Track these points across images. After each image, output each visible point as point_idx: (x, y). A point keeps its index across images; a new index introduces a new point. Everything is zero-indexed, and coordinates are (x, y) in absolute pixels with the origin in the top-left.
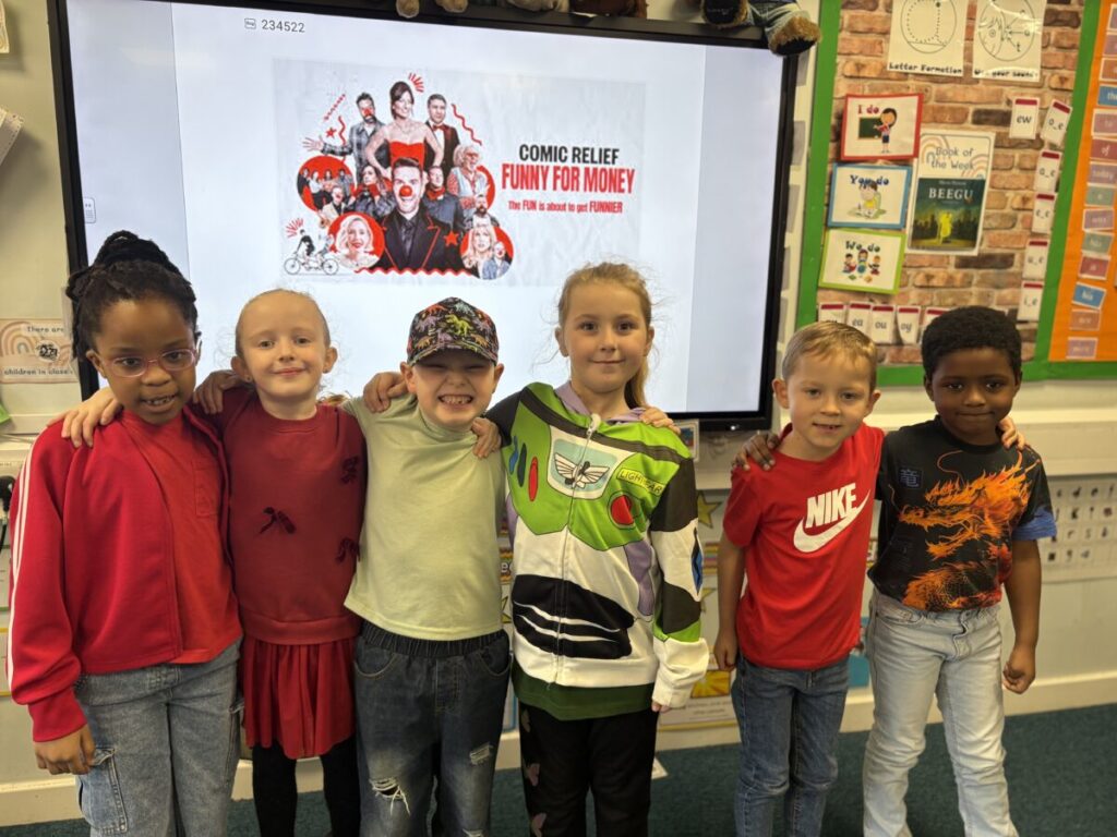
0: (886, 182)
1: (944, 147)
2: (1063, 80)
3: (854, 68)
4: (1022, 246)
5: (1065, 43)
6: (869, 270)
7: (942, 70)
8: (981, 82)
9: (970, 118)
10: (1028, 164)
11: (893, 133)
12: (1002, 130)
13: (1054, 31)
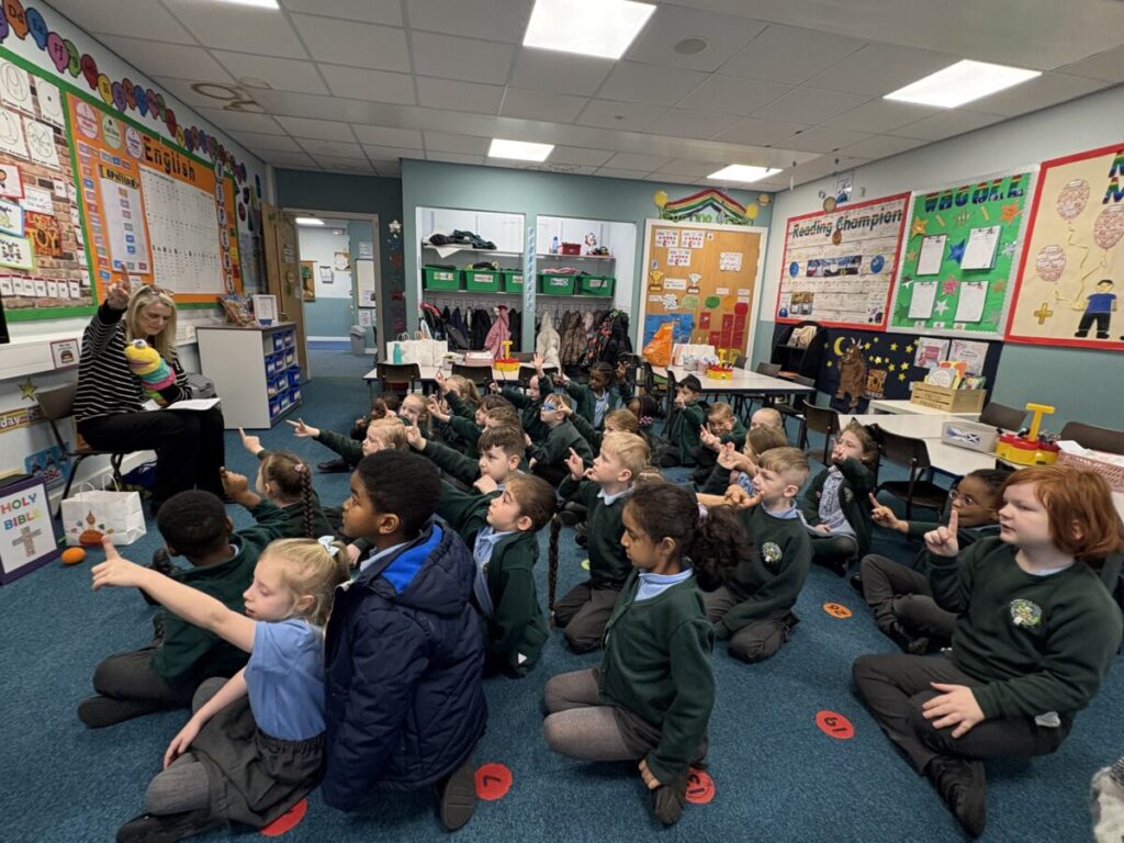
0: (9, 210)
1: (31, 196)
2: (69, 171)
4: (74, 249)
5: (65, 154)
7: (21, 155)
8: (37, 165)
9: (37, 183)
10: (67, 210)
11: (7, 183)
12: (52, 192)
13: (60, 147)
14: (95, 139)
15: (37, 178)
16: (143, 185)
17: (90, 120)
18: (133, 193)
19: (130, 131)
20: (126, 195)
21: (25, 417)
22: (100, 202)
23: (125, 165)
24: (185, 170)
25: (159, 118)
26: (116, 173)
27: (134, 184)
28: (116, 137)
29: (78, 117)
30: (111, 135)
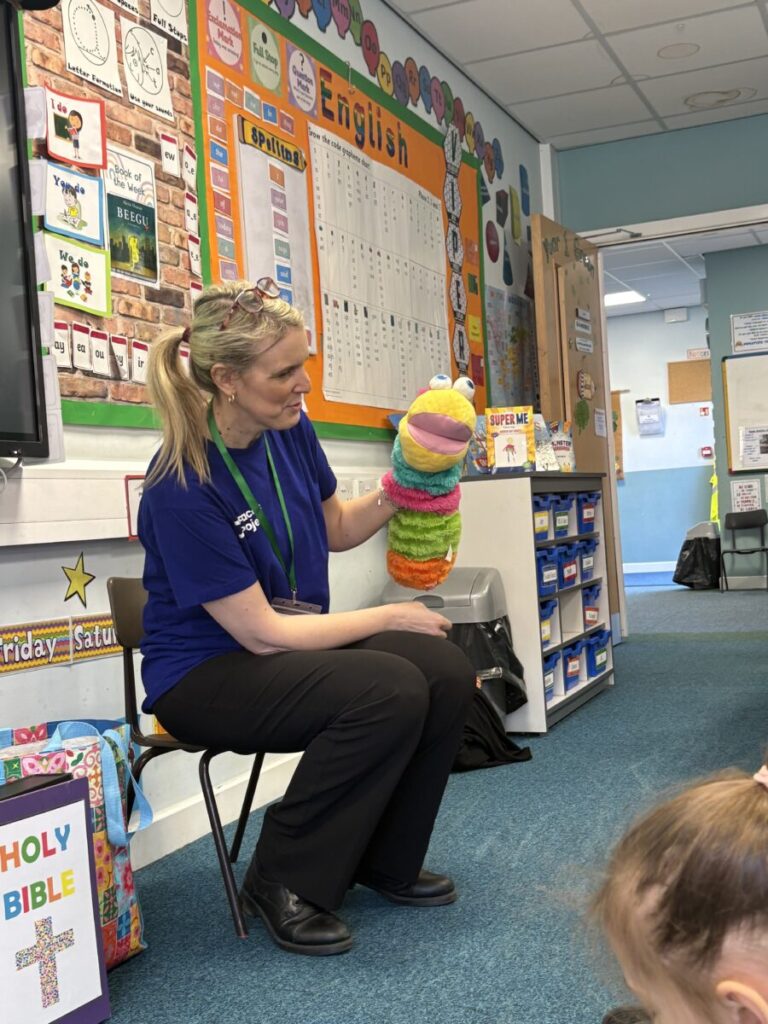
0: (83, 192)
1: (121, 167)
2: (188, 126)
3: (39, 56)
4: (186, 286)
5: (184, 91)
6: (82, 287)
7: (108, 86)
8: (136, 108)
9: (133, 142)
10: (179, 204)
11: (81, 137)
12: (158, 162)
13: (176, 76)
14: (235, 67)
15: (133, 133)
16: (314, 165)
17: (231, 30)
18: (294, 178)
19: (296, 57)
20: (281, 182)
21: (66, 642)
22: (234, 192)
23: (285, 122)
24: (391, 142)
25: (348, 35)
26: (267, 136)
27: (297, 160)
28: (272, 66)
29: (211, 24)
30: (264, 61)
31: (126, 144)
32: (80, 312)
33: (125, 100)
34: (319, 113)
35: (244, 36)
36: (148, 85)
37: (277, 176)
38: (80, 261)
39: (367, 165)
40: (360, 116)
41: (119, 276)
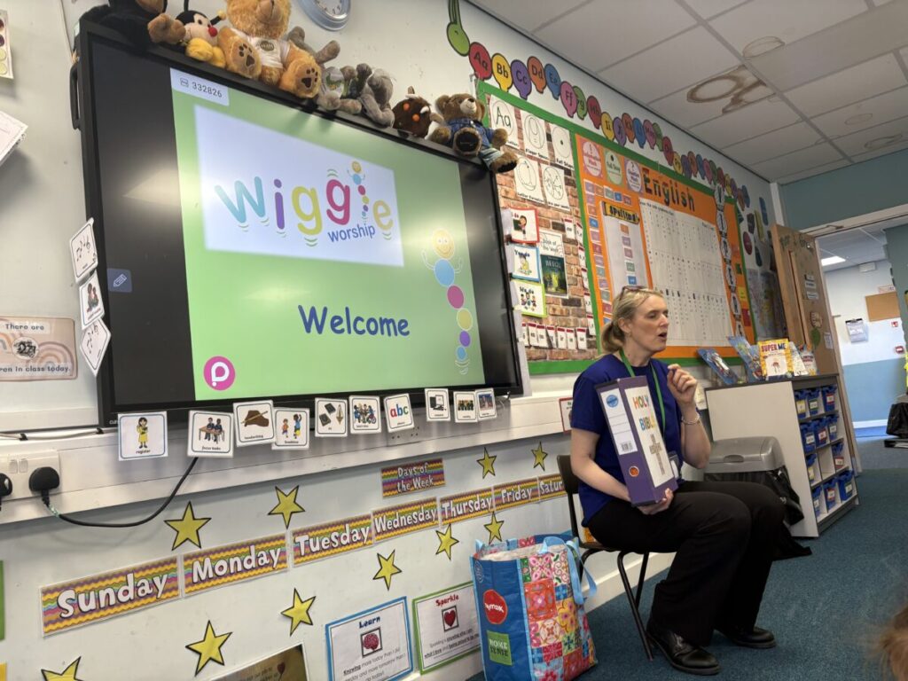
0: (529, 256)
1: (546, 240)
3: (504, 192)
4: (583, 295)
5: (574, 194)
6: (532, 304)
7: (537, 200)
8: (552, 208)
9: (551, 226)
10: (575, 253)
11: (527, 228)
12: (563, 233)
13: (570, 188)
14: (599, 177)
16: (644, 219)
17: (595, 158)
18: (634, 229)
19: (629, 164)
20: (627, 232)
21: (536, 490)
22: (603, 242)
23: (627, 200)
24: (684, 198)
25: (656, 147)
26: (618, 209)
27: (635, 219)
28: (617, 172)
29: (585, 157)
30: (613, 170)
31: (548, 227)
32: (531, 317)
33: (546, 206)
34: (644, 191)
35: (602, 160)
36: (556, 195)
37: (624, 229)
38: (530, 291)
39: (672, 214)
40: (666, 189)
41: (549, 295)
